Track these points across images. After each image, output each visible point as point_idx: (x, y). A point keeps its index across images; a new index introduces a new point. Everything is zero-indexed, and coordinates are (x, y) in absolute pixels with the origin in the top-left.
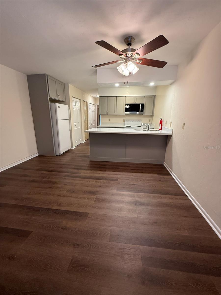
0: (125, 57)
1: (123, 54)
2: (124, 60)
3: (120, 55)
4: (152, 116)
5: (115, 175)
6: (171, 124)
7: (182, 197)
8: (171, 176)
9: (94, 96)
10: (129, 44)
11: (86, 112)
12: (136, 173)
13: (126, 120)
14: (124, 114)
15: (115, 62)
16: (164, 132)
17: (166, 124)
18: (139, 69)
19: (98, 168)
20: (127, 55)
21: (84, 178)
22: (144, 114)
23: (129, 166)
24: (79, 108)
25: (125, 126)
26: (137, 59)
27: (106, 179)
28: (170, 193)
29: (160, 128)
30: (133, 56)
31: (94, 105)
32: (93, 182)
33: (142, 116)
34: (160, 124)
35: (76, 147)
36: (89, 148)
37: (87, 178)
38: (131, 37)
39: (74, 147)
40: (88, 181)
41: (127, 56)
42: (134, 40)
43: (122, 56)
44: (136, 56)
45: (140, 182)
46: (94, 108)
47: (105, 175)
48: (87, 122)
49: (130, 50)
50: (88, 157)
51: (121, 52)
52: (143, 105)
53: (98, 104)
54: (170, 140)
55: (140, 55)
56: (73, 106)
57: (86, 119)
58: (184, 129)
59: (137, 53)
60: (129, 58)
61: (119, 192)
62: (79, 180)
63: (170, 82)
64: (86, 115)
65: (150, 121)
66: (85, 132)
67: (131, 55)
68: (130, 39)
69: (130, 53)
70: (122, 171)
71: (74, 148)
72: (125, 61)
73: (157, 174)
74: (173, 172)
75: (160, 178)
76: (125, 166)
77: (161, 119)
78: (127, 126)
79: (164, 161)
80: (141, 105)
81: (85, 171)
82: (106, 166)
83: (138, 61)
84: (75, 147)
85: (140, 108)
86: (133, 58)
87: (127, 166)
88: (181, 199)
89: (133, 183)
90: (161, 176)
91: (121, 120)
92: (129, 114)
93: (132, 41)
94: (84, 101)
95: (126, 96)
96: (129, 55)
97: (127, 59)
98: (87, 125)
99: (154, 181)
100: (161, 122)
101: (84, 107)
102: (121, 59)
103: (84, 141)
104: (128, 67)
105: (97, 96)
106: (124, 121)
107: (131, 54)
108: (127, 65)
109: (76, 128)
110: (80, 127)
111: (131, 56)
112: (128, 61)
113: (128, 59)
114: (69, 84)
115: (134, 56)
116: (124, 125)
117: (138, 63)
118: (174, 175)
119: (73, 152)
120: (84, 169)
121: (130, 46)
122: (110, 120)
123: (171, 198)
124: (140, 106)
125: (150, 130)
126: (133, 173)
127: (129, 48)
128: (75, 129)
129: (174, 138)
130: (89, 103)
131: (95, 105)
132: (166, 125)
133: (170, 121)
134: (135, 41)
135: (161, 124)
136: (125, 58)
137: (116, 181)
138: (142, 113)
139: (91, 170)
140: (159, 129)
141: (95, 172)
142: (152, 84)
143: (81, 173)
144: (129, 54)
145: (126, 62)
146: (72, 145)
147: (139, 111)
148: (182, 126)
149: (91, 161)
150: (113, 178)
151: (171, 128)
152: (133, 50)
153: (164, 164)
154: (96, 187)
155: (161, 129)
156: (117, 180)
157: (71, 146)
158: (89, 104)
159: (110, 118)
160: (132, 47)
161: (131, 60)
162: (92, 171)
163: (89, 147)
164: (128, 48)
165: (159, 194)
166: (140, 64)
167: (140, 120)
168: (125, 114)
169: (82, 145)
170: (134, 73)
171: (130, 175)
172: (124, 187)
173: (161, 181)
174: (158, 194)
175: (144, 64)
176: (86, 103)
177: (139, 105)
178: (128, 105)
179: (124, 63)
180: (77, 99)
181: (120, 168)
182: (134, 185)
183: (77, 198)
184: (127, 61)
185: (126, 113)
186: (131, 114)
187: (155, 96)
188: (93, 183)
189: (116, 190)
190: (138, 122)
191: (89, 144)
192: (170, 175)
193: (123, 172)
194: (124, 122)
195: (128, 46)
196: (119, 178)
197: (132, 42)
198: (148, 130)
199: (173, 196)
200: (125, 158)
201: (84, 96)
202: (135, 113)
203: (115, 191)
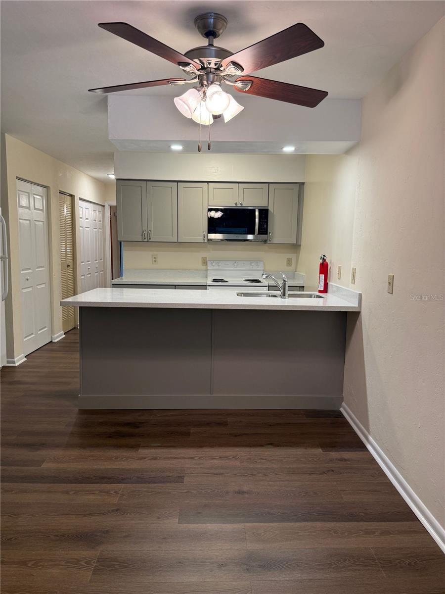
0: (198, 70)
1: (190, 61)
2: (195, 78)
3: (180, 64)
4: (295, 247)
5: (175, 461)
6: (354, 276)
7: (401, 523)
8: (366, 452)
9: (101, 175)
10: (210, 34)
11: (69, 230)
12: (247, 449)
13: (213, 261)
14: (206, 241)
15: (169, 81)
16: (335, 301)
17: (339, 273)
18: (244, 108)
19: (111, 436)
20: (203, 64)
21: (56, 479)
22: (268, 242)
23: (225, 424)
24: (41, 216)
25: (210, 282)
26: (233, 79)
27: (141, 480)
28: (363, 514)
29: (322, 289)
30: (221, 69)
31: (97, 206)
32: (90, 496)
33: (265, 247)
34: (321, 273)
35: (26, 359)
36: (78, 361)
37: (68, 481)
38: (215, 13)
39: (19, 360)
40: (71, 493)
41: (203, 68)
42: (223, 24)
43: (187, 69)
44: (232, 70)
45: (262, 483)
46: (98, 215)
47: (135, 465)
48: (71, 266)
49: (213, 53)
50: (71, 395)
51: (185, 55)
52: (264, 213)
53: (114, 203)
54: (356, 327)
55: (242, 69)
56: (20, 210)
57: (70, 256)
58: (392, 293)
59: (235, 64)
60: (211, 75)
61: (185, 525)
62: (35, 491)
63: (344, 145)
64: (69, 241)
65: (289, 262)
66: (62, 304)
67: (215, 67)
68: (212, 20)
69: (213, 61)
70: (200, 444)
71: (17, 364)
72: (197, 80)
73: (322, 447)
74: (371, 438)
75: (331, 460)
76: (209, 424)
77: (324, 260)
78: (215, 280)
79: (342, 400)
80: (260, 211)
81: (59, 453)
82: (138, 427)
83: (239, 85)
84: (21, 359)
85: (257, 220)
86: (222, 74)
87: (219, 424)
88: (400, 532)
89: (237, 489)
90: (334, 455)
91: (193, 259)
92: (222, 240)
93: (219, 27)
94: (61, 193)
95: (208, 182)
96: (209, 67)
97: (205, 77)
98: (71, 277)
99: (310, 474)
100: (324, 268)
101: (61, 211)
102: (185, 76)
103: (59, 336)
104: (208, 99)
105: (110, 176)
106: (205, 262)
107: (216, 64)
108: (205, 93)
109: (30, 289)
110: (43, 286)
111: (218, 69)
112: (207, 81)
113: (207, 77)
114: (6, 134)
115: (227, 70)
116: (207, 277)
117: (241, 90)
118: (374, 448)
119: (16, 379)
120: (57, 446)
121: (214, 40)
122: (155, 260)
123: (368, 533)
124: (257, 213)
125: (290, 296)
126: (237, 449)
127: (211, 45)
128: (25, 291)
129: (366, 321)
130: (81, 199)
131: (104, 206)
132: (339, 279)
133: (352, 267)
134: (229, 25)
135: (323, 276)
136: (198, 73)
137: (177, 482)
138: (263, 237)
139: (83, 446)
140: (320, 292)
141: (97, 453)
142: (289, 149)
143: (43, 461)
144: (210, 64)
145: (202, 85)
146: (10, 353)
147: (253, 233)
148: (387, 284)
149: (83, 412)
150: (167, 474)
151: (356, 290)
152: (223, 54)
153: (342, 409)
154: (104, 514)
155: (325, 290)
156: (179, 479)
157: (7, 358)
158: (80, 202)
159: (156, 253)
160: (217, 43)
161: (216, 81)
162: (87, 453)
163: (78, 355)
164: (207, 44)
165: (329, 521)
166: (246, 92)
167: (258, 261)
168: (208, 240)
169: (52, 350)
170: (227, 118)
171: (227, 457)
172: (205, 506)
173: (333, 471)
174: (325, 521)
175: (258, 94)
176: (70, 198)
177: (254, 211)
178: (217, 210)
179: (195, 88)
180: (33, 187)
181: (192, 430)
182: (243, 493)
183: (24, 563)
184: (205, 83)
185: (212, 236)
186: (226, 240)
187: (303, 183)
188: (92, 497)
189: (177, 520)
190: (251, 268)
191: (78, 345)
192: (363, 447)
193: (201, 447)
194: (204, 267)
195: (208, 39)
196: (189, 471)
197: (220, 29)
198: (284, 294)
199: (374, 525)
200: (211, 394)
201: (60, 175)
202: (241, 237)
203: (172, 524)
